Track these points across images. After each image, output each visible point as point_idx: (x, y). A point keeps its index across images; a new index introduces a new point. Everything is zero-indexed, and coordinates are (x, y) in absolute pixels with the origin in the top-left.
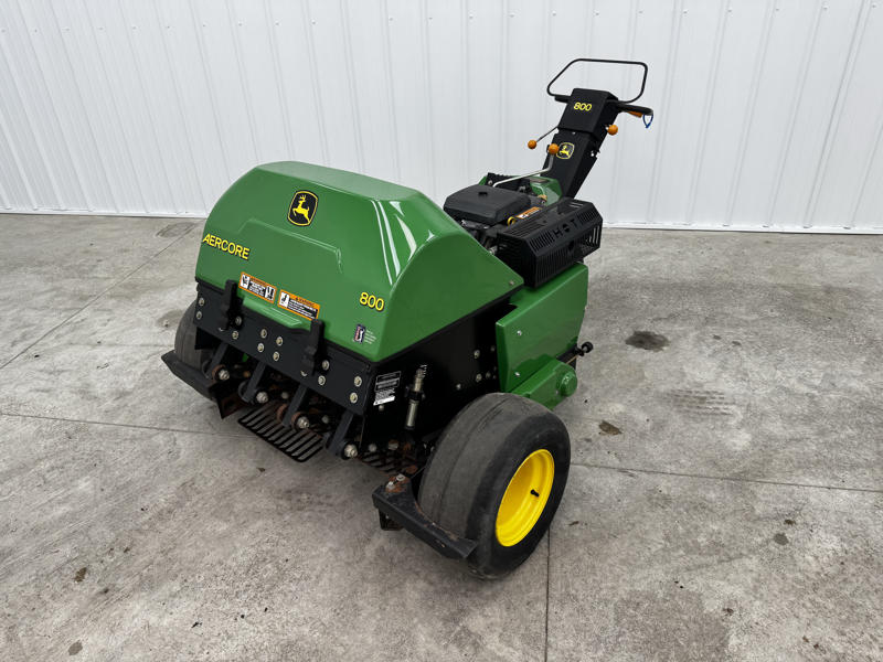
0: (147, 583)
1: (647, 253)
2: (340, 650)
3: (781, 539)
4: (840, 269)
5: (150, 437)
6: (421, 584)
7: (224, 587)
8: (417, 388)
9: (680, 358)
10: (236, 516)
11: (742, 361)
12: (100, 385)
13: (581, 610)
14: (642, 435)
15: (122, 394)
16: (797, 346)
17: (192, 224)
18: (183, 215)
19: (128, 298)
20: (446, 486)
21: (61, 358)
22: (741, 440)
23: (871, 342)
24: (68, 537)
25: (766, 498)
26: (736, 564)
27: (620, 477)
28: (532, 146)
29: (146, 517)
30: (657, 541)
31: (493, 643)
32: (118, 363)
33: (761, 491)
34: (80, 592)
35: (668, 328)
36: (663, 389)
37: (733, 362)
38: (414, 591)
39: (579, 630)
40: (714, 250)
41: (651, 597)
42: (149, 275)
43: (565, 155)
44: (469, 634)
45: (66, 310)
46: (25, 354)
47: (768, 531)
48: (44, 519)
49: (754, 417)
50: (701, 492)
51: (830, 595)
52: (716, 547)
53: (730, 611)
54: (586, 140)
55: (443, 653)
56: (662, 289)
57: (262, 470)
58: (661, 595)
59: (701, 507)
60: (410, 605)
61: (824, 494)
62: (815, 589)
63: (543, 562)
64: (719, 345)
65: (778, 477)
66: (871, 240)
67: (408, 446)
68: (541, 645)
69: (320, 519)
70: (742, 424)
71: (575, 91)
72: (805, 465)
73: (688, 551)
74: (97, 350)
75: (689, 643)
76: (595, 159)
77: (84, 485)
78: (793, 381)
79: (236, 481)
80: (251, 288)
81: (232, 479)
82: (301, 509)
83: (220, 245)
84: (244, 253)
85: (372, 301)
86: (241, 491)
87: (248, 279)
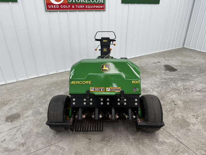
3: (175, 104)
10: (98, 151)
12: (10, 146)
15: (23, 144)
22: (156, 93)
26: (176, 110)
28: (96, 50)
31: (167, 141)
33: (166, 99)
38: (147, 141)
39: (173, 131)
41: (174, 121)
43: (105, 51)
44: (162, 142)
52: (171, 109)
53: (182, 117)
54: (108, 47)
55: (163, 147)
57: (90, 139)
60: (149, 144)
61: (172, 96)
62: (186, 109)
65: (165, 96)
68: (172, 136)
69: (115, 141)
70: (153, 91)
71: (102, 38)
72: (166, 93)
73: (169, 112)
79: (87, 145)
80: (95, 90)
81: (86, 145)
82: (109, 141)
83: (79, 83)
84: (89, 82)
85: (136, 82)
86: (92, 146)
87: (93, 88)
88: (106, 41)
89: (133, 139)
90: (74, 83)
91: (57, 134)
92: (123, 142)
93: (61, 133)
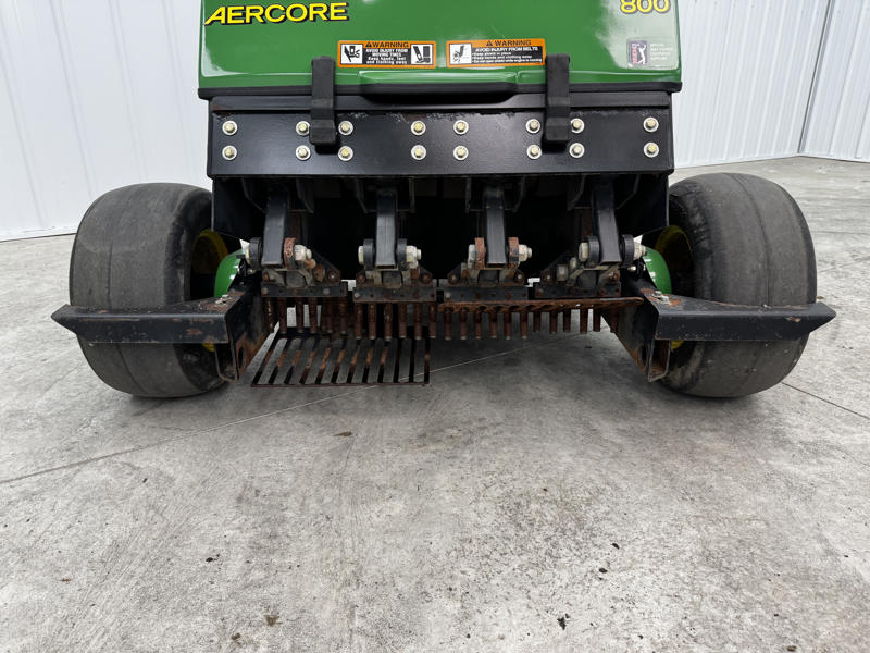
57: (348, 434)
79: (326, 458)
80: (371, 60)
81: (317, 459)
82: (470, 441)
83: (263, 16)
84: (333, 11)
85: (643, 3)
86: (354, 463)
87: (359, 48)
89: (622, 432)
90: (230, 15)
92: (557, 445)
93: (166, 411)
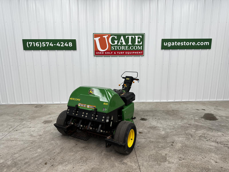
0: (61, 163)
1: (140, 106)
2: (102, 168)
3: (172, 145)
4: (175, 107)
5: (50, 142)
6: (114, 157)
7: (76, 162)
8: (112, 119)
9: (150, 122)
10: (74, 152)
11: (161, 122)
12: (34, 134)
13: (142, 157)
14: (146, 133)
15: (40, 135)
16: (169, 119)
17: (42, 105)
18: (39, 103)
19: (33, 119)
20: (119, 134)
21: (23, 130)
22: (163, 133)
23: (181, 117)
24: (40, 159)
25: (169, 140)
26: (166, 149)
27: (144, 139)
28: (119, 85)
29: (56, 154)
30: (153, 147)
31: (129, 163)
32: (37, 130)
33: (168, 139)
34: (47, 166)
35: (147, 117)
36: (148, 126)
37: (159, 122)
38: (113, 158)
39: (143, 160)
40: (152, 105)
41: (153, 154)
42: (36, 115)
43: (126, 87)
44: (125, 163)
45: (19, 122)
46: (13, 130)
47: (170, 144)
48: (33, 156)
49: (164, 129)
50: (158, 140)
51: (181, 151)
52: (162, 147)
53: (166, 155)
54: (129, 84)
55: (121, 166)
56: (144, 111)
57: (77, 145)
58: (155, 154)
59: (159, 142)
60: (113, 160)
61: (178, 139)
62: (179, 151)
63: (134, 152)
64: (156, 119)
65: (170, 137)
66: (179, 103)
67: (109, 132)
68: (137, 163)
69: (91, 151)
70: (163, 130)
71: (126, 76)
72: (174, 135)
73: (158, 148)
74: (31, 128)
75: (161, 159)
76: (131, 87)
77: (39, 150)
78: (170, 124)
81: (71, 146)
83: (74, 99)
84: (79, 100)
85: (106, 104)
86: (74, 148)
87: (80, 104)
88: (129, 79)
90: (71, 99)
91: (62, 136)
